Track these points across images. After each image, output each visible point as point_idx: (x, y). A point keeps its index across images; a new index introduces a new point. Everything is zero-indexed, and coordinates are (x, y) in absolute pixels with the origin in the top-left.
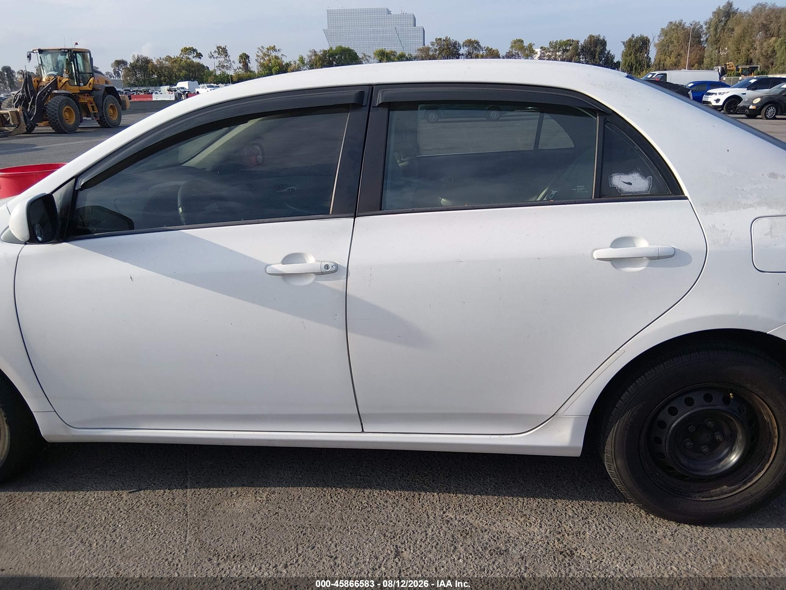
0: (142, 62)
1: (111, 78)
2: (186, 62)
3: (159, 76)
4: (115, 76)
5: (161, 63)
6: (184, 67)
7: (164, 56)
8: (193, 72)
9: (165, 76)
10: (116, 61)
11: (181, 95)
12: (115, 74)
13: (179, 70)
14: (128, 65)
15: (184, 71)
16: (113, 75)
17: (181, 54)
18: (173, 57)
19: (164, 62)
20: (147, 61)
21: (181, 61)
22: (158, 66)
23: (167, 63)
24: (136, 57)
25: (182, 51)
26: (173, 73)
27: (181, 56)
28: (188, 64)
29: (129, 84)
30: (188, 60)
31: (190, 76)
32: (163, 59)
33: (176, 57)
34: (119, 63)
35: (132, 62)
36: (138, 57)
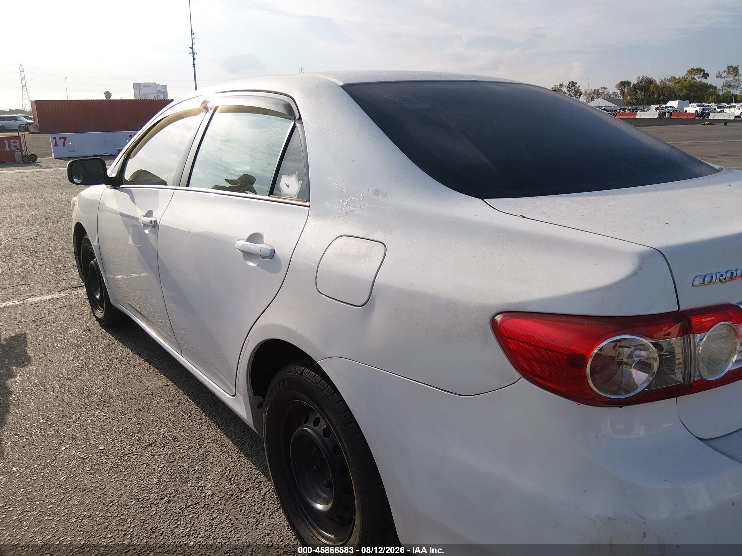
0: (646, 83)
1: (616, 97)
2: (689, 82)
3: (659, 96)
4: (620, 96)
5: (664, 83)
6: (686, 87)
7: (669, 77)
8: (694, 92)
9: (664, 95)
10: (621, 82)
11: (666, 113)
12: (620, 94)
13: (681, 90)
14: (632, 85)
15: (685, 91)
16: (619, 94)
17: (687, 74)
18: (677, 77)
19: (667, 83)
20: (650, 82)
21: (685, 81)
22: (660, 87)
23: (670, 83)
24: (641, 78)
25: (688, 72)
26: (674, 93)
27: (686, 77)
28: (692, 84)
29: (628, 103)
30: (693, 81)
31: (691, 95)
32: (668, 80)
33: (681, 77)
34: (623, 84)
35: (636, 82)
36: (643, 78)
